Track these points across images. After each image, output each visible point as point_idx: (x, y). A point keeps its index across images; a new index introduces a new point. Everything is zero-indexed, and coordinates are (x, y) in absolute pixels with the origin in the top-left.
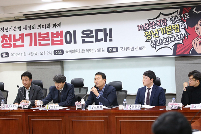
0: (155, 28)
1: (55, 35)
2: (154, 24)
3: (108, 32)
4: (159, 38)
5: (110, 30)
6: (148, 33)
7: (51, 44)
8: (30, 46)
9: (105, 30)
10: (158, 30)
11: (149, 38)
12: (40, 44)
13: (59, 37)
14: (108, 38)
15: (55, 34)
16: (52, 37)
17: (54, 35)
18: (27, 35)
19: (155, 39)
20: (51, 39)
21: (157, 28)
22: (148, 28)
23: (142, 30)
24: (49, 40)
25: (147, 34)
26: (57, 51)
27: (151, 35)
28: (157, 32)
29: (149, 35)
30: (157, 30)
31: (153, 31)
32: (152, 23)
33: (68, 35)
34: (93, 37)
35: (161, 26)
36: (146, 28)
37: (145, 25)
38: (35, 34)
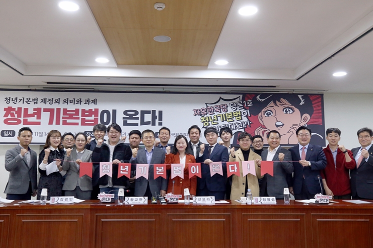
0: (214, 114)
1: (88, 114)
2: (212, 109)
3: (157, 114)
4: (218, 125)
5: (161, 113)
6: (205, 119)
7: (80, 124)
8: (49, 124)
9: (154, 112)
10: (217, 116)
11: (206, 124)
12: (65, 123)
13: (93, 115)
14: (157, 121)
15: (87, 112)
16: (83, 115)
17: (86, 114)
18: (45, 110)
19: (213, 126)
20: (80, 119)
21: (216, 114)
22: (205, 113)
23: (198, 115)
24: (78, 118)
25: (203, 120)
26: (88, 133)
27: (209, 121)
28: (216, 119)
29: (207, 121)
30: (215, 116)
31: (211, 117)
32: (211, 108)
33: (105, 115)
34: (137, 118)
35: (221, 112)
36: (203, 114)
37: (203, 110)
38: (58, 110)
